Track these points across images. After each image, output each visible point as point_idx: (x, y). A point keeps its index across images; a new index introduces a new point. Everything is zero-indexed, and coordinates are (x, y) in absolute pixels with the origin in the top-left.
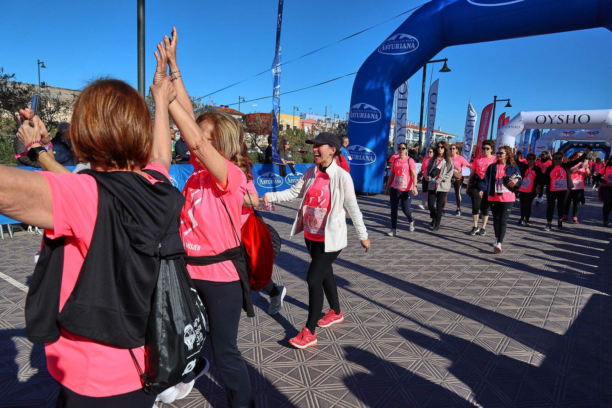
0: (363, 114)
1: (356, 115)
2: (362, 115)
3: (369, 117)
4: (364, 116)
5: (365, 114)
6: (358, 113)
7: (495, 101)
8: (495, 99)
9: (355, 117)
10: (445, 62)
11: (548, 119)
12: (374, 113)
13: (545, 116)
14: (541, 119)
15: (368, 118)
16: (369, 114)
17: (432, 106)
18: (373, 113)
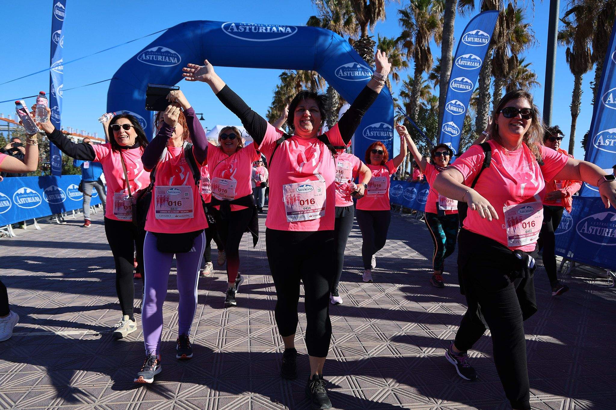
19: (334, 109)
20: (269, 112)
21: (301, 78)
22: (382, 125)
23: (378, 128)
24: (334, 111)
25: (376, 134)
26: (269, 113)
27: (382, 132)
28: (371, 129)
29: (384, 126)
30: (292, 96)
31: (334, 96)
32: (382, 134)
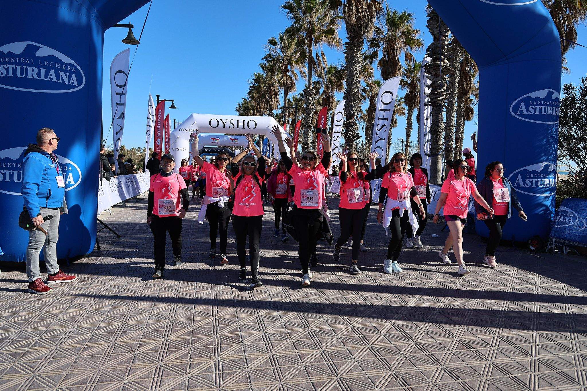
0: (36, 70)
1: (14, 71)
2: (32, 73)
3: (54, 80)
4: (39, 74)
5: (43, 71)
6: (18, 68)
7: (158, 100)
8: (158, 98)
9: (10, 74)
10: (130, 31)
11: (221, 123)
12: (68, 72)
13: (217, 120)
14: (214, 123)
15: (51, 83)
16: (52, 72)
17: (120, 90)
18: (65, 71)
19: (356, 90)
20: (239, 105)
21: (290, 61)
22: (550, 94)
23: (544, 99)
24: (355, 93)
25: (540, 110)
26: (240, 107)
27: (549, 107)
28: (528, 102)
29: (554, 97)
30: (273, 84)
31: (356, 73)
32: (550, 111)
